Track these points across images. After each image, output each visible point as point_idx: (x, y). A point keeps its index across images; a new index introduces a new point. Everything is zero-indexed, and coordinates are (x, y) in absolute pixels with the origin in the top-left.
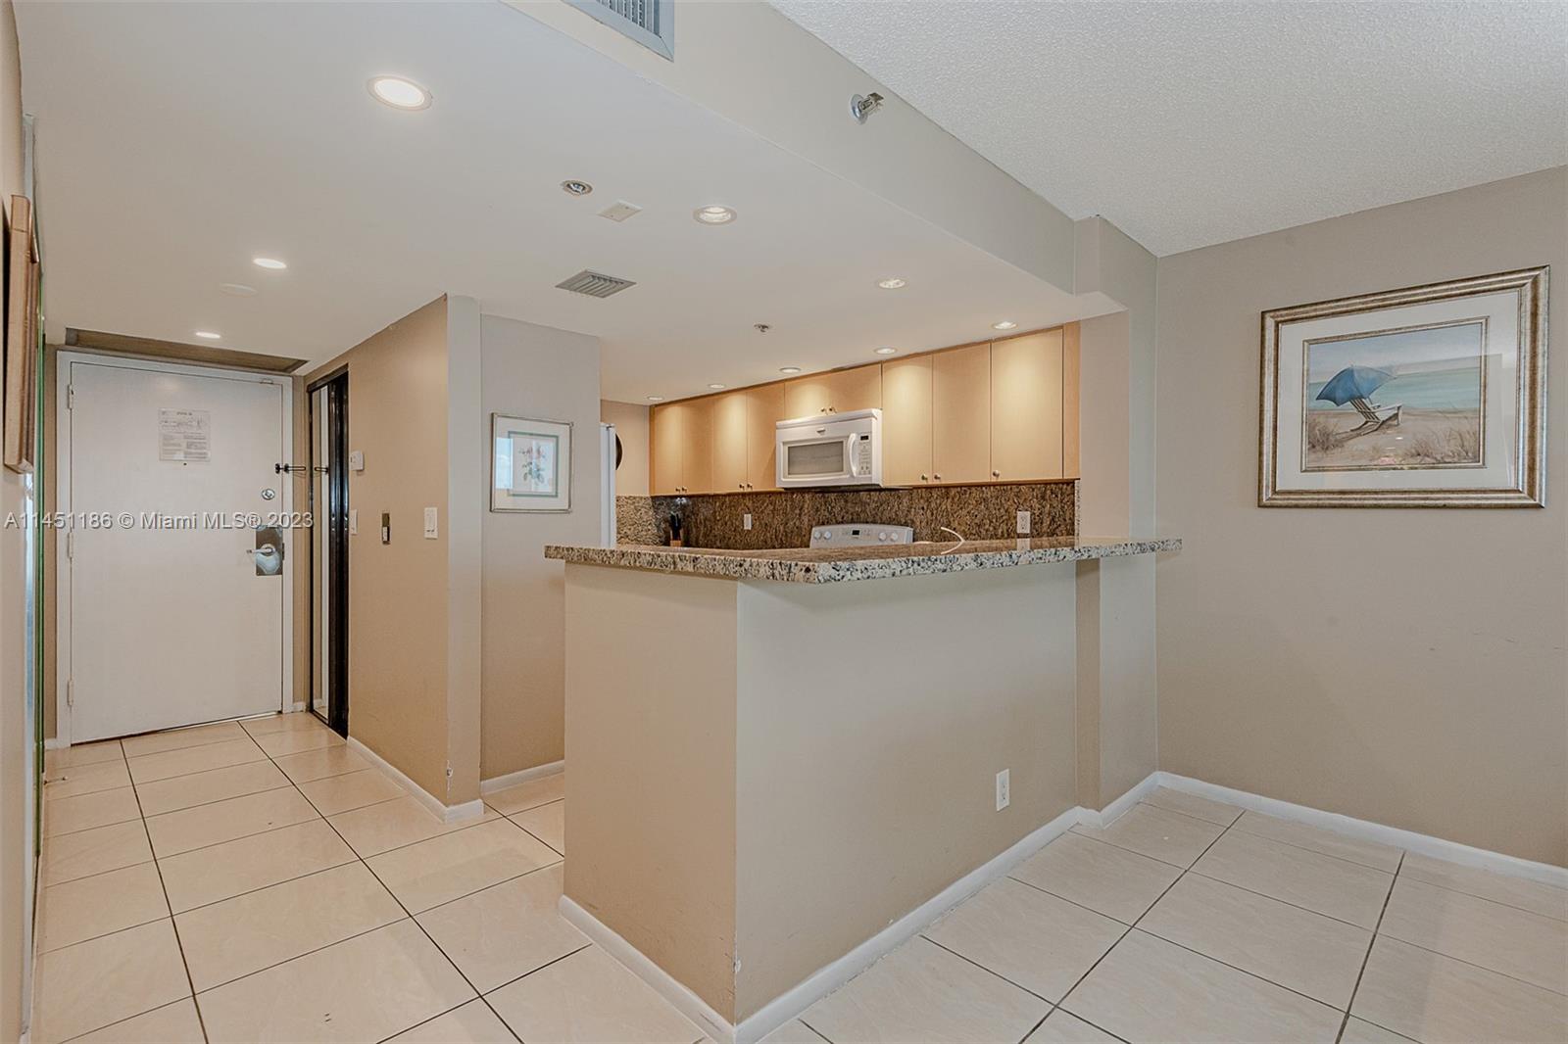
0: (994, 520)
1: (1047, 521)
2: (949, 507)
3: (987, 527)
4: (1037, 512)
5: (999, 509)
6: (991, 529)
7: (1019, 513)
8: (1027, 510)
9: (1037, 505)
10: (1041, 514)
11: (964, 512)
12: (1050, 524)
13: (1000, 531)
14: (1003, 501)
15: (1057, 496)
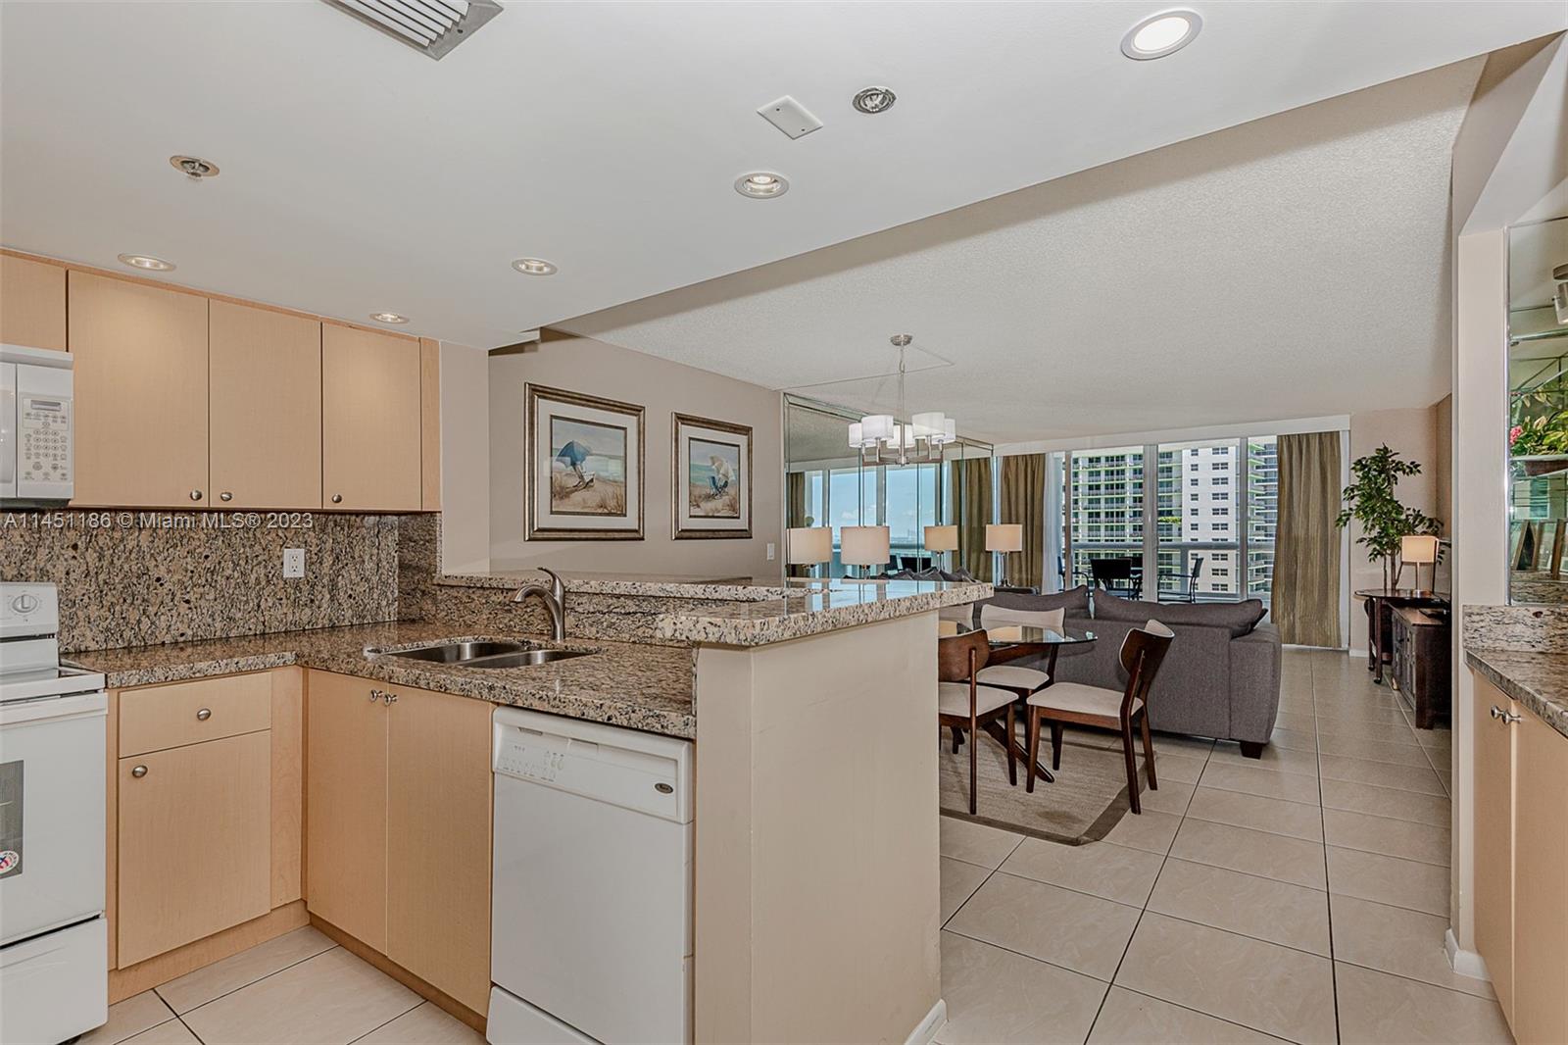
0: (242, 562)
1: (328, 560)
2: (144, 545)
3: (228, 572)
4: (315, 550)
5: (251, 546)
6: (236, 575)
7: (286, 550)
8: (299, 547)
9: (315, 541)
10: (319, 551)
11: (181, 551)
12: (333, 564)
13: (253, 577)
14: (258, 535)
15: (342, 529)
